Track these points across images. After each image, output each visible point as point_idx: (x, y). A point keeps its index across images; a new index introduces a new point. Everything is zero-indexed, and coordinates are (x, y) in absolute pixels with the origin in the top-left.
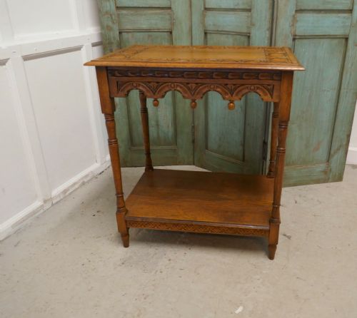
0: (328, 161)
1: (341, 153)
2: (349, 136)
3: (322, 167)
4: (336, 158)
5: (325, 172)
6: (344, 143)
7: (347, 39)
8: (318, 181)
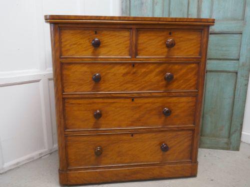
0: (229, 138)
1: (237, 134)
2: (242, 125)
3: (226, 140)
4: (234, 137)
5: (227, 144)
6: (239, 128)
7: (237, 73)
8: (223, 149)
